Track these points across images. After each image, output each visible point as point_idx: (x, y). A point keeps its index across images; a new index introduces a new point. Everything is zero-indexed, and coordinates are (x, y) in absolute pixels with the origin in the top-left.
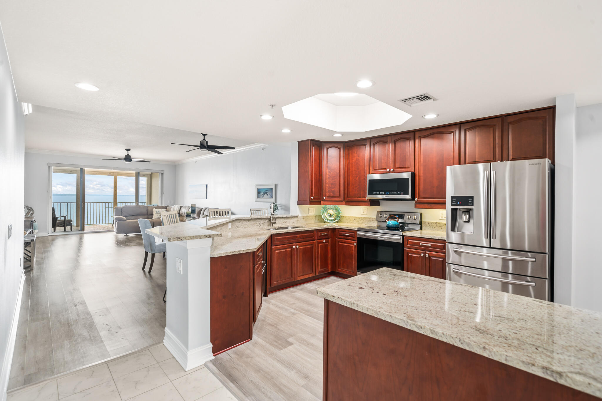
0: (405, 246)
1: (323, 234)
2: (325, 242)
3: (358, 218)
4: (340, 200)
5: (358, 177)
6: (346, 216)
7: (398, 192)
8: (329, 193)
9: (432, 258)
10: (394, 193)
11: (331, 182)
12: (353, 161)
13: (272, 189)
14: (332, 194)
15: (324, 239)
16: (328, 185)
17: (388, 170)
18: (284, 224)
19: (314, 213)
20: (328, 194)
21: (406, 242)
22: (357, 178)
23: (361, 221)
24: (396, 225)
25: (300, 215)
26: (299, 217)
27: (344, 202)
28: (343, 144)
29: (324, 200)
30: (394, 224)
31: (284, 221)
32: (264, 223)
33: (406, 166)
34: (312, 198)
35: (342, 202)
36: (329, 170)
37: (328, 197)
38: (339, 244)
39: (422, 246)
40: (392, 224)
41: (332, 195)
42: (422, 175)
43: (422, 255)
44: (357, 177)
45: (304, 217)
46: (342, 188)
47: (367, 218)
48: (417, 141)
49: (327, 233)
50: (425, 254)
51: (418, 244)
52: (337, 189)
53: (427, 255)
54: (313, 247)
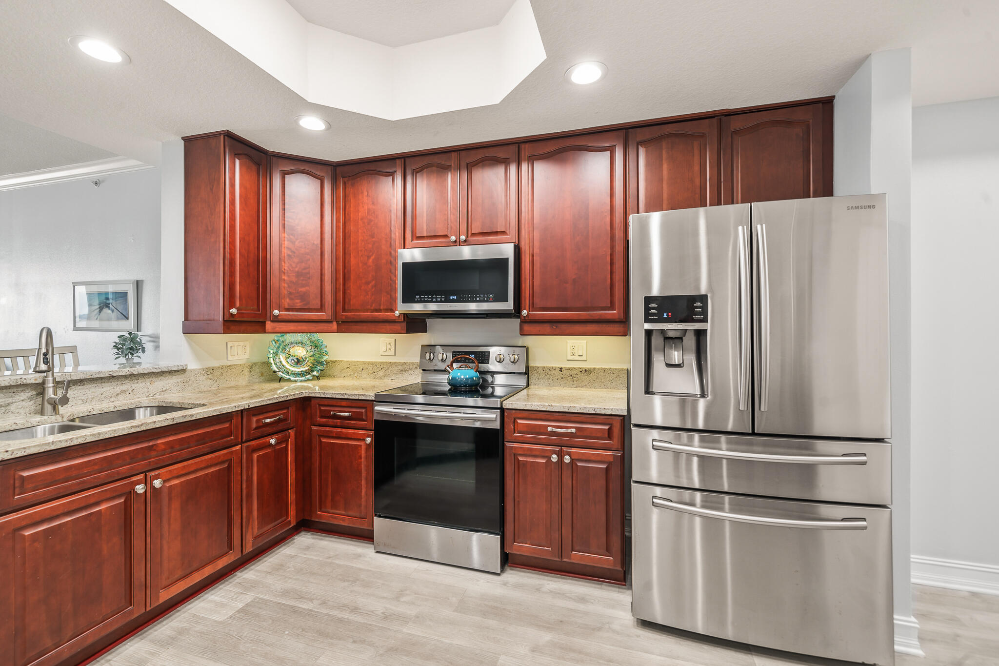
0: (507, 436)
1: (268, 421)
2: (277, 443)
3: (372, 363)
4: (325, 318)
5: (373, 257)
6: (341, 361)
7: (482, 295)
8: (291, 299)
9: (579, 464)
10: (471, 298)
11: (297, 269)
12: (360, 214)
13: (125, 295)
14: (298, 301)
15: (270, 435)
16: (288, 276)
17: (453, 238)
18: (121, 397)
19: (246, 357)
20: (286, 302)
21: (509, 427)
22: (371, 260)
23: (382, 373)
24: (472, 378)
25: (193, 365)
26: (191, 371)
27: (335, 324)
28: (330, 168)
29: (276, 320)
30: (467, 376)
31: (124, 387)
33: (498, 230)
34: (234, 311)
35: (330, 325)
36: (288, 235)
37: (288, 310)
38: (320, 441)
39: (553, 433)
40: (462, 377)
41: (298, 304)
42: (538, 250)
43: (554, 458)
44: (369, 257)
45: (209, 371)
46: (328, 287)
47: (395, 363)
48: (525, 167)
49: (281, 416)
50: (560, 455)
51: (542, 431)
52: (313, 289)
53: (567, 459)
54: (229, 468)
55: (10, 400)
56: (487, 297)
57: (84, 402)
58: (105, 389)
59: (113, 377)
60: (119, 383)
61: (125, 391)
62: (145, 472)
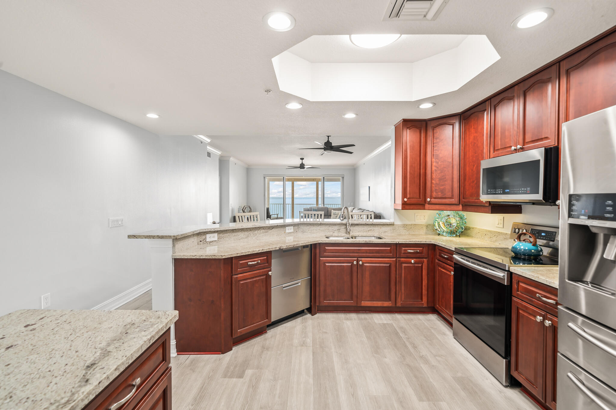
0: (514, 293)
1: (410, 251)
2: (415, 263)
3: (490, 232)
4: (454, 202)
5: (476, 166)
6: (476, 228)
7: (523, 189)
8: (436, 192)
11: (439, 177)
12: (471, 140)
14: (440, 193)
15: (412, 258)
16: (435, 181)
17: (513, 148)
18: (370, 232)
19: (425, 221)
20: (434, 194)
21: (515, 286)
22: (475, 168)
23: (494, 238)
25: (398, 222)
26: (396, 225)
27: (461, 206)
28: (458, 117)
29: (430, 203)
31: (371, 228)
32: (340, 229)
33: (543, 137)
34: (405, 199)
35: (458, 206)
36: (435, 159)
37: (435, 198)
38: (438, 269)
39: (540, 300)
41: (440, 195)
43: (540, 319)
44: (474, 166)
45: (405, 226)
46: (456, 185)
47: (501, 233)
49: (418, 251)
51: (534, 295)
52: (448, 187)
53: (547, 323)
54: (390, 266)
55: (340, 228)
56: (526, 190)
57: (359, 232)
58: (364, 228)
59: (373, 224)
60: (369, 227)
61: (371, 230)
62: (358, 258)
